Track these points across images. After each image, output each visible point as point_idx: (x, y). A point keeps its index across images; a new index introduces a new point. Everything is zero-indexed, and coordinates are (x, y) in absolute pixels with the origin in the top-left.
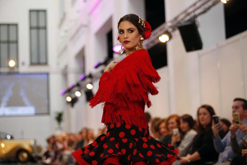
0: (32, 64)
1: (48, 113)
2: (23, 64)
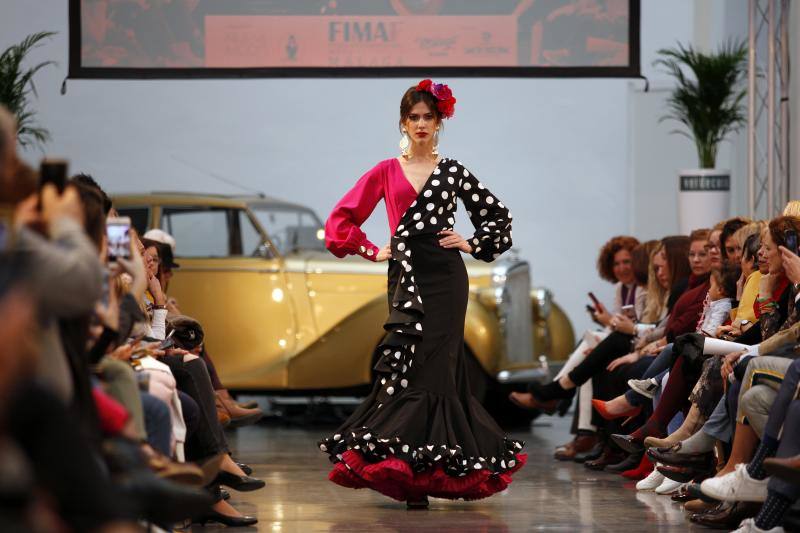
1: (632, 70)
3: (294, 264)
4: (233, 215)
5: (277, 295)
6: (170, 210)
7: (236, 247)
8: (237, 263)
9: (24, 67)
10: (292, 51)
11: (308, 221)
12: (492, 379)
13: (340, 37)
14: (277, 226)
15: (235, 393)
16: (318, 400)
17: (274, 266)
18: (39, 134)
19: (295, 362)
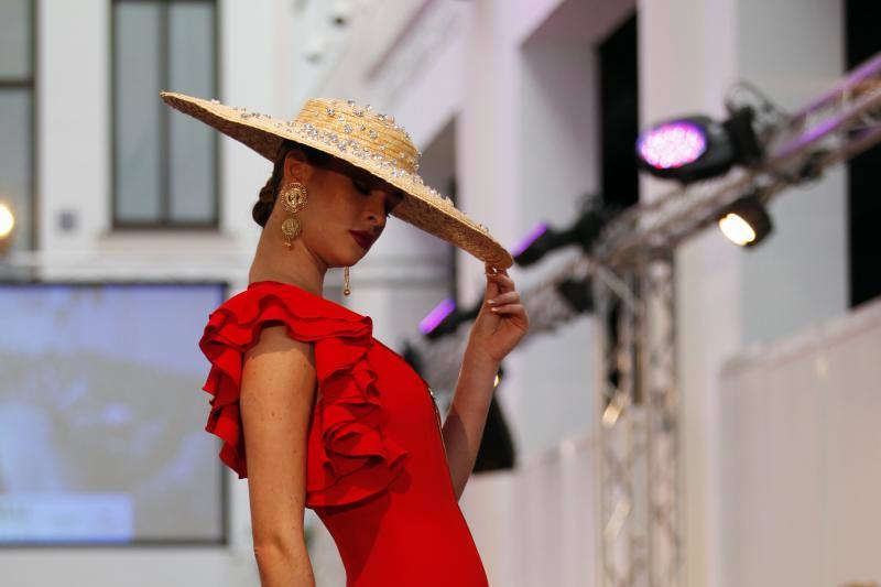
0: (120, 225)
1: (223, 541)
2: (67, 222)
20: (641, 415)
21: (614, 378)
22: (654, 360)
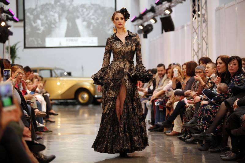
3: (61, 79)
4: (51, 71)
5: (58, 84)
6: (41, 70)
7: (51, 76)
8: (52, 78)
9: (16, 47)
10: (60, 44)
11: (63, 71)
12: (94, 97)
13: (68, 41)
14: (58, 72)
15: (52, 100)
16: (66, 101)
17: (58, 79)
18: (19, 58)
19: (62, 95)
20: (200, 19)
21: (194, 12)
22: (202, 8)
